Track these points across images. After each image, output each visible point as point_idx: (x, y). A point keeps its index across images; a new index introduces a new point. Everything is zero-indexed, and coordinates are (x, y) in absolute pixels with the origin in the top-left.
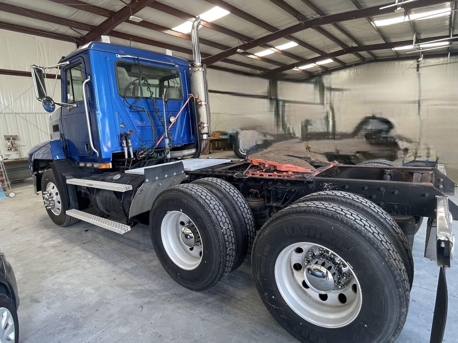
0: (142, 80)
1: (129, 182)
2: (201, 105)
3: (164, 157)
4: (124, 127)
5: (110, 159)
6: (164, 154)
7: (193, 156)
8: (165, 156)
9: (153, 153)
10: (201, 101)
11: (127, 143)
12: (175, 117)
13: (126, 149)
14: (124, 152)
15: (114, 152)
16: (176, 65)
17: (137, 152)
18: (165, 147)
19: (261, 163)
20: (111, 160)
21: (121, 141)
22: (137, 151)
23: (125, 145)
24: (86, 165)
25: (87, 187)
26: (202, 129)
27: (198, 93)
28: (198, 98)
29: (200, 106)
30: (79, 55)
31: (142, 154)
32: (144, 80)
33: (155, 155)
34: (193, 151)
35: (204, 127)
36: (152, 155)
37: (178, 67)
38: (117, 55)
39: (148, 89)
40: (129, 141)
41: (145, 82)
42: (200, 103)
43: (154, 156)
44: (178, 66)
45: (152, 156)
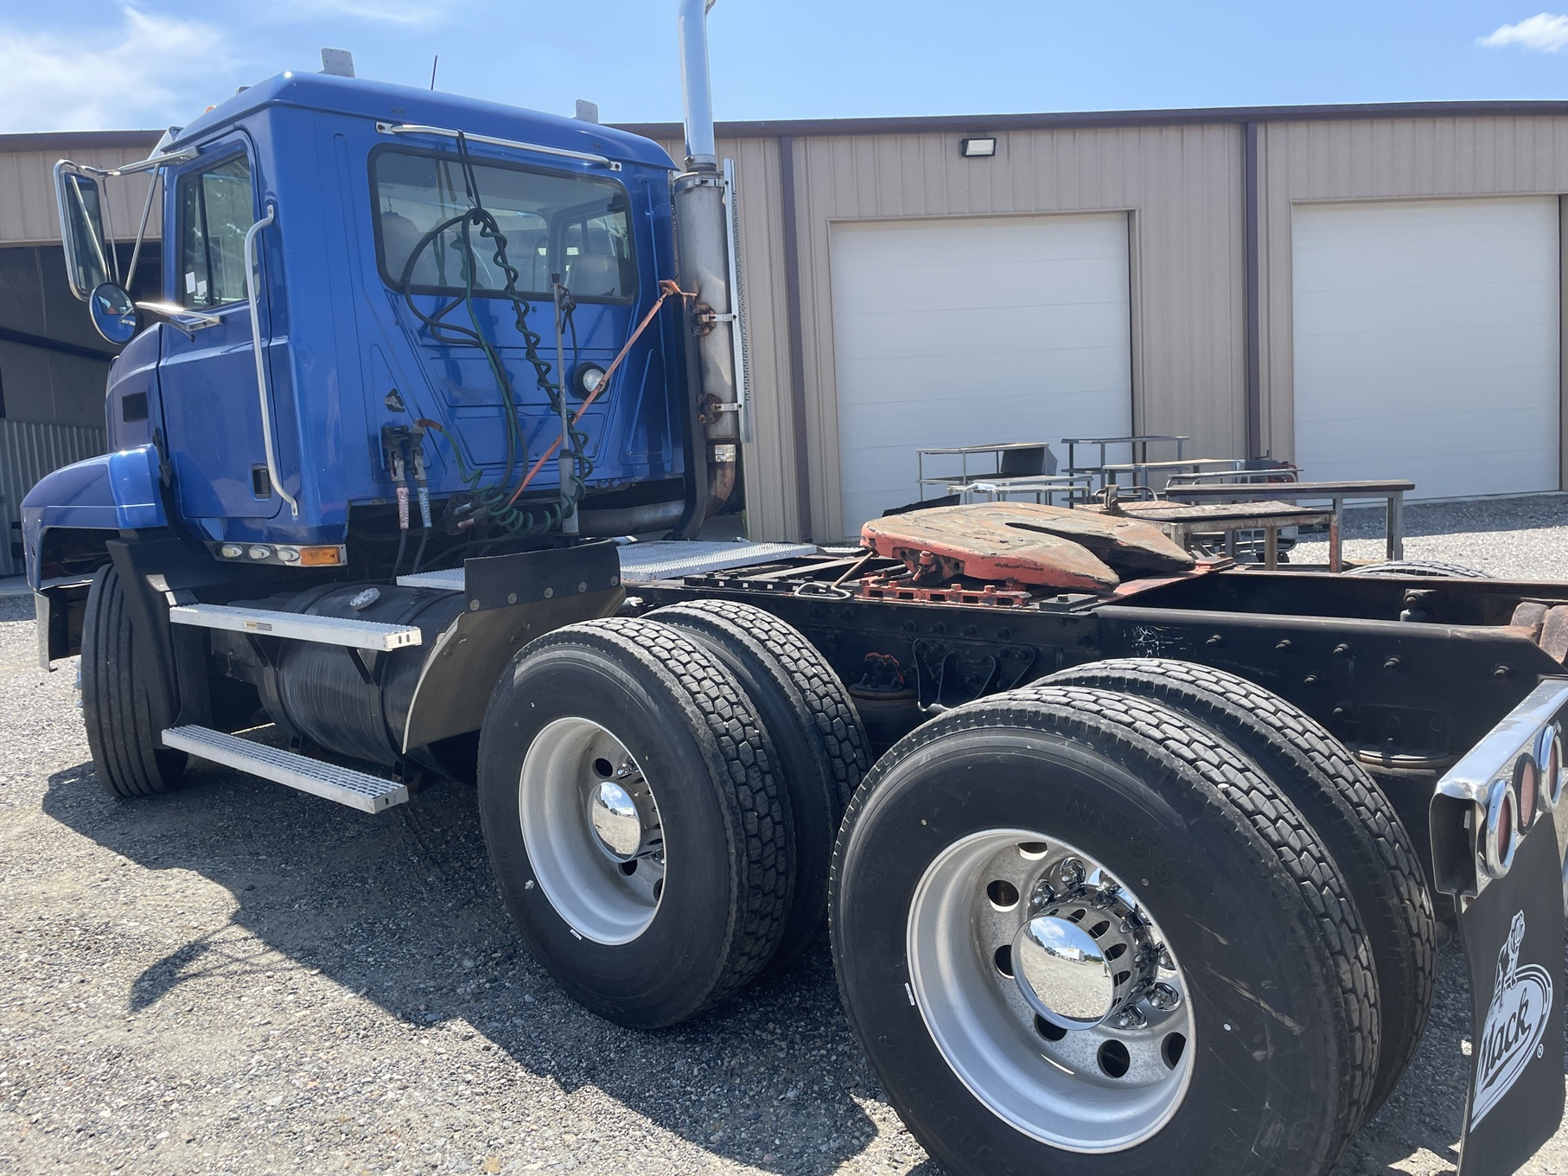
0: (476, 223)
1: (409, 616)
2: (710, 326)
3: (553, 526)
4: (398, 405)
5: (343, 531)
6: (554, 515)
7: (671, 531)
8: (558, 528)
9: (510, 513)
10: (709, 310)
11: (410, 469)
12: (604, 372)
13: (402, 492)
14: (397, 505)
15: (357, 504)
16: (614, 163)
17: (449, 505)
18: (559, 490)
19: (907, 551)
20: (345, 533)
21: (386, 462)
22: (447, 500)
23: (400, 475)
24: (246, 553)
25: (250, 636)
26: (710, 422)
27: (697, 277)
28: (698, 297)
29: (708, 331)
30: (237, 124)
31: (465, 515)
32: (482, 224)
33: (517, 518)
34: (675, 510)
35: (719, 415)
36: (503, 518)
37: (620, 169)
38: (378, 123)
39: (499, 259)
40: (419, 462)
41: (488, 230)
42: (705, 318)
43: (512, 524)
44: (619, 164)
45: (503, 524)
